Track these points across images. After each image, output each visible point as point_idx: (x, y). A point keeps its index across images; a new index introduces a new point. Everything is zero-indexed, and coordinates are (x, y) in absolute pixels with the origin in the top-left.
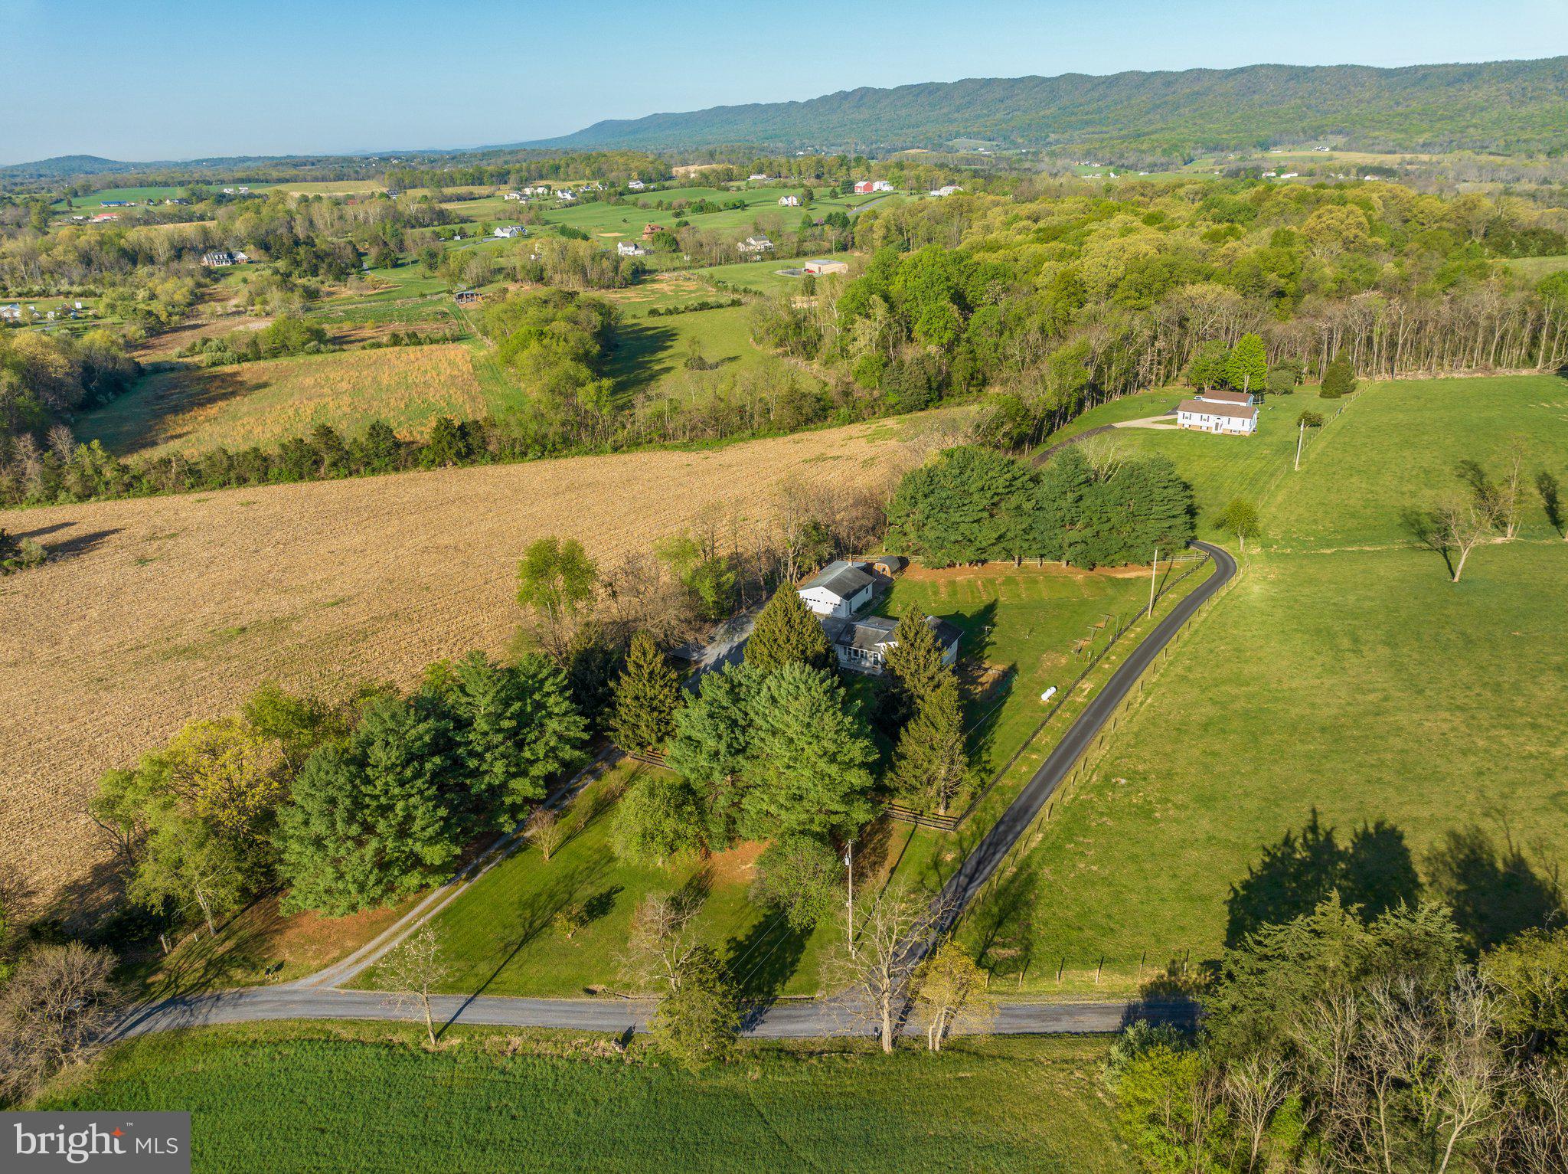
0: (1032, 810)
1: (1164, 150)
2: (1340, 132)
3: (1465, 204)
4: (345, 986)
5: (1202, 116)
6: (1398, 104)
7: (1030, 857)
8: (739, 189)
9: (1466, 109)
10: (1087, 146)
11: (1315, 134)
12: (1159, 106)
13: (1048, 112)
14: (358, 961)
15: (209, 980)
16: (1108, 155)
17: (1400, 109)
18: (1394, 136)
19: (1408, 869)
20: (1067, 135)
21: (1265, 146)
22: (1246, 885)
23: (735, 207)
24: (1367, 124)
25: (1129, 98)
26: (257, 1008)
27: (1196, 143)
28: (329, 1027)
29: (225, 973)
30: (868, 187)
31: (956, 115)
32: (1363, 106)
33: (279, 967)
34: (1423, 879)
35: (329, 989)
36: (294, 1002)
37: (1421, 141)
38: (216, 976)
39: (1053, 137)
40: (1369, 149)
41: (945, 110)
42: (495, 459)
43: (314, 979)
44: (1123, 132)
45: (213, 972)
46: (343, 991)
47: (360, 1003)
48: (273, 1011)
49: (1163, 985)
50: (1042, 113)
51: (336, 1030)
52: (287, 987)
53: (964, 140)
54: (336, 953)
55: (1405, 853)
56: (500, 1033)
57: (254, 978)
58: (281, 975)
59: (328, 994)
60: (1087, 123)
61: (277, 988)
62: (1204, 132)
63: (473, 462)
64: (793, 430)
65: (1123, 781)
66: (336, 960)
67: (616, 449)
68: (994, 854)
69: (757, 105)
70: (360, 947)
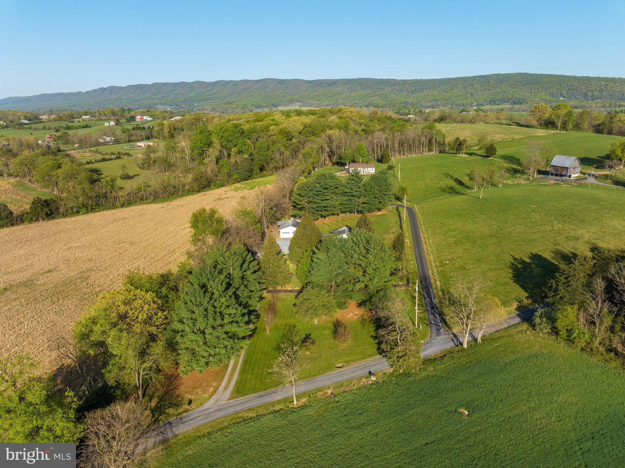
0: (427, 276)
1: (242, 108)
2: (299, 101)
3: (374, 112)
4: (230, 399)
5: (250, 96)
6: (314, 92)
7: (441, 288)
8: (79, 121)
9: (336, 94)
10: (211, 107)
11: (291, 102)
12: (233, 93)
13: (192, 95)
14: (226, 389)
15: (158, 418)
16: (221, 110)
17: (316, 94)
18: (316, 102)
19: (551, 262)
20: (201, 104)
21: (275, 106)
22: (513, 276)
23: (84, 127)
24: (307, 98)
25: (222, 90)
26: (196, 420)
27: (251, 105)
28: (240, 415)
29: (163, 412)
30: (142, 118)
31: (154, 97)
32: (304, 92)
33: (190, 402)
34: (556, 263)
35: (224, 402)
36: (212, 412)
37: (325, 104)
38: (160, 415)
39: (196, 104)
40: (310, 106)
41: (149, 95)
42: (65, 215)
43: (211, 401)
44: (222, 102)
45: (157, 414)
46: (231, 401)
47: (244, 402)
48: (206, 418)
49: (520, 306)
50: (189, 96)
51: (245, 415)
52: (201, 408)
53: (160, 105)
54: (212, 389)
55: (545, 259)
56: (320, 391)
57: (180, 410)
58: (193, 405)
59: (224, 404)
60: (208, 99)
61: (196, 410)
62: (252, 102)
63: (53, 218)
64: (199, 192)
65: (448, 262)
66: (215, 392)
67: (122, 206)
68: (429, 290)
69: (63, 93)
70: (220, 385)
